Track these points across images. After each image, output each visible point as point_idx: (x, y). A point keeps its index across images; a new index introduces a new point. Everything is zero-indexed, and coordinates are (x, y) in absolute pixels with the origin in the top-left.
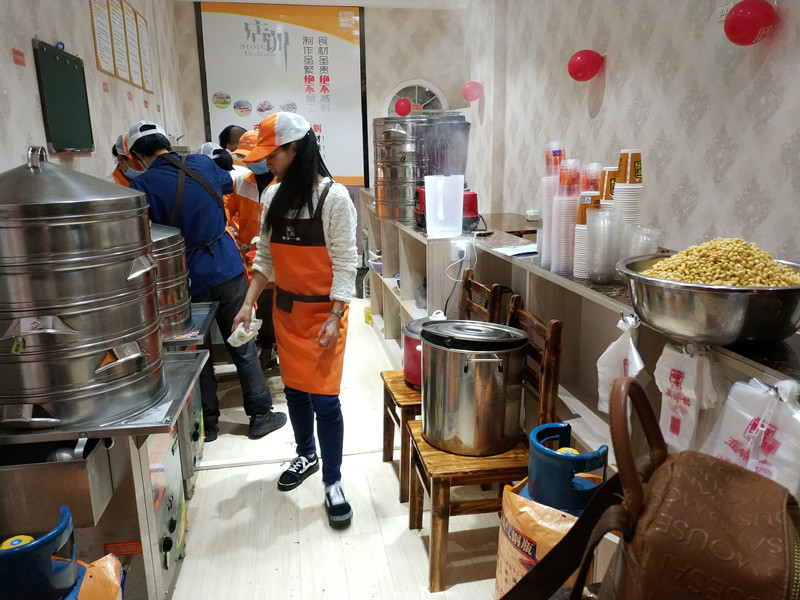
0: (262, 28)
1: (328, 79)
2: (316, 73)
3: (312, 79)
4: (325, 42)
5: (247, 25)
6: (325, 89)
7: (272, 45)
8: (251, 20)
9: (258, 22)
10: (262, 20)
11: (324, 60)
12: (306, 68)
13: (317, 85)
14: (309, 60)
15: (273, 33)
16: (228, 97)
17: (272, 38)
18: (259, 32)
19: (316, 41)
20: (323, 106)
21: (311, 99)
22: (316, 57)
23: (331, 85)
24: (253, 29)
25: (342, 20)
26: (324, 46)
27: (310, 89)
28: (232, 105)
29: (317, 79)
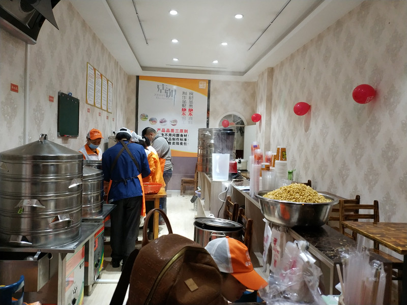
0: (165, 87)
1: (192, 110)
2: (187, 108)
3: (185, 110)
4: (192, 94)
5: (158, 86)
6: (190, 114)
7: (168, 95)
8: (160, 84)
9: (163, 85)
10: (165, 84)
11: (191, 102)
12: (183, 105)
13: (187, 112)
14: (184, 102)
15: (169, 89)
16: (147, 116)
17: (169, 92)
18: (163, 89)
19: (188, 94)
20: (189, 122)
21: (184, 118)
22: (188, 100)
23: (193, 113)
24: (161, 88)
25: (200, 85)
26: (191, 96)
27: (184, 114)
28: (148, 120)
29: (187, 110)
